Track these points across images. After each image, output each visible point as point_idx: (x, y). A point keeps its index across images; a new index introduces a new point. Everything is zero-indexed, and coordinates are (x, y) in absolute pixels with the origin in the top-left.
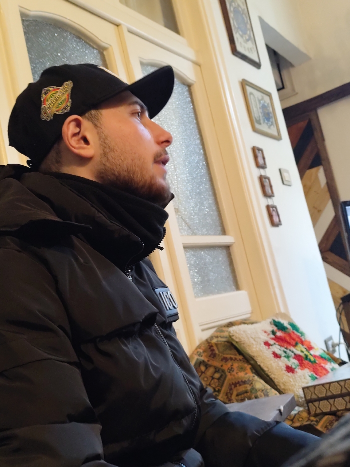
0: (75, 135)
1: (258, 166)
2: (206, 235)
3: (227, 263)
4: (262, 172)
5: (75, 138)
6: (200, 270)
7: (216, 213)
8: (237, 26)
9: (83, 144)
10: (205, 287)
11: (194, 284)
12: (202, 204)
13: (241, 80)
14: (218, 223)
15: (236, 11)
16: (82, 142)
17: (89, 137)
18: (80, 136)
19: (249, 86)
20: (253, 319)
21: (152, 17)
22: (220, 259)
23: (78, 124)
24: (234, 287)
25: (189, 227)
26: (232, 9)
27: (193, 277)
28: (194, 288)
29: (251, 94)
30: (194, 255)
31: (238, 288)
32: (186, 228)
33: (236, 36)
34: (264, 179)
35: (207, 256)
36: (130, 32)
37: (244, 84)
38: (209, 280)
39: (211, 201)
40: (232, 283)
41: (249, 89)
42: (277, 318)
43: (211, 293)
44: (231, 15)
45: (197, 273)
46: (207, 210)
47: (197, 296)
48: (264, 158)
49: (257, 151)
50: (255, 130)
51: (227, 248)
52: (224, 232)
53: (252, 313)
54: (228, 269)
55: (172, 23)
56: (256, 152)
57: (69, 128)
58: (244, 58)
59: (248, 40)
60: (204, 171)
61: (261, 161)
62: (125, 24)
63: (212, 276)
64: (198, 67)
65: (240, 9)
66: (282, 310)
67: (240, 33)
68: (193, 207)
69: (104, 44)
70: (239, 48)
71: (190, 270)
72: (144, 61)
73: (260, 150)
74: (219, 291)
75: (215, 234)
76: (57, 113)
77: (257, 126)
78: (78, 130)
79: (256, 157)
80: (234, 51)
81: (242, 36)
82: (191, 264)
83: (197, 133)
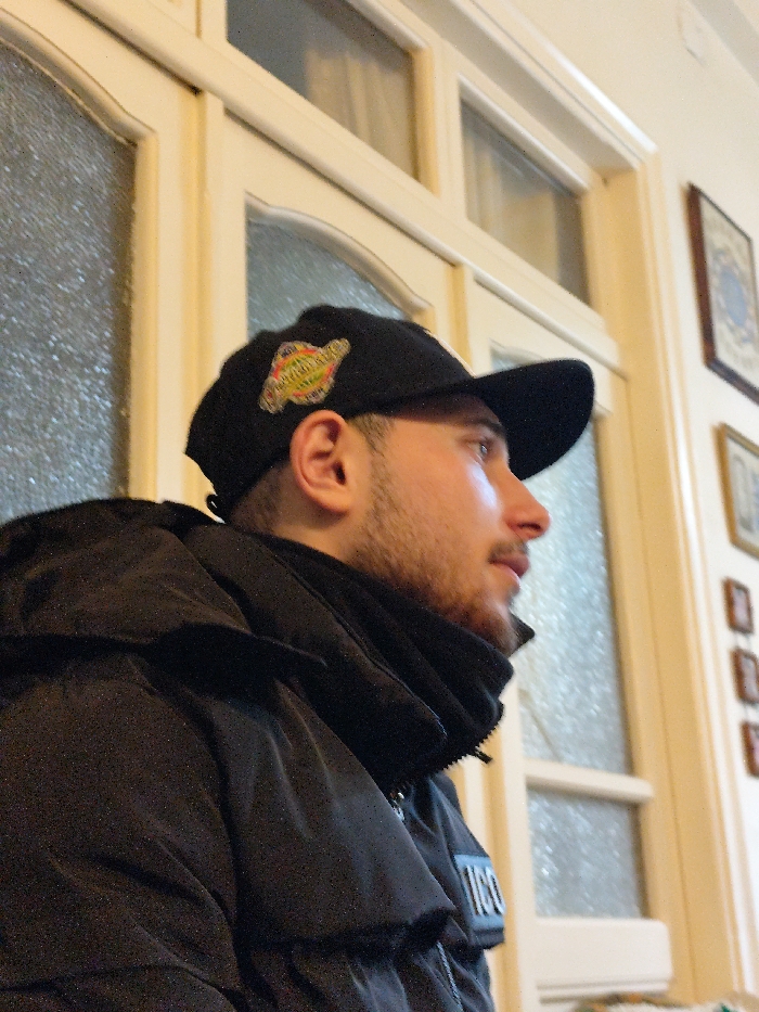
0: (321, 455)
1: (734, 625)
2: (586, 766)
3: (627, 845)
4: (742, 642)
5: (319, 464)
6: (561, 850)
7: (616, 719)
8: (723, 305)
9: (332, 480)
10: (565, 895)
11: (541, 880)
12: (586, 691)
13: (716, 423)
14: (618, 744)
15: (727, 273)
16: (333, 474)
17: (349, 467)
18: (331, 461)
19: (736, 441)
20: (674, 997)
21: (535, 260)
22: (613, 832)
23: (334, 433)
24: (636, 909)
25: (548, 741)
26: (718, 268)
27: (539, 864)
28: (537, 891)
29: (738, 459)
30: (549, 811)
31: (645, 910)
32: (540, 741)
33: (720, 328)
34: (743, 660)
35: (581, 820)
36: (480, 283)
37: (724, 435)
38: (577, 880)
39: (609, 688)
40: (632, 897)
41: (734, 448)
42: (734, 1004)
43: (579, 911)
44: (714, 282)
45: (550, 855)
46: (597, 707)
47: (541, 913)
48: (749, 610)
49: (735, 592)
50: (736, 542)
51: (633, 808)
52: (630, 767)
53: (673, 982)
54: (629, 861)
55: (577, 279)
56: (733, 592)
57: (309, 438)
58: (731, 377)
59: (744, 340)
60: (602, 617)
61: (741, 614)
62: (472, 264)
63: (587, 870)
64: (620, 381)
65: (736, 272)
66: (750, 987)
67: (731, 322)
68: (563, 695)
69: (416, 301)
70: (723, 355)
71: (534, 844)
72: (500, 350)
73: (744, 590)
74: (600, 911)
75: (609, 769)
76: (295, 400)
77: (743, 534)
78: (328, 446)
79: (730, 603)
80: (711, 360)
81: (732, 330)
82: (538, 832)
83: (598, 527)
